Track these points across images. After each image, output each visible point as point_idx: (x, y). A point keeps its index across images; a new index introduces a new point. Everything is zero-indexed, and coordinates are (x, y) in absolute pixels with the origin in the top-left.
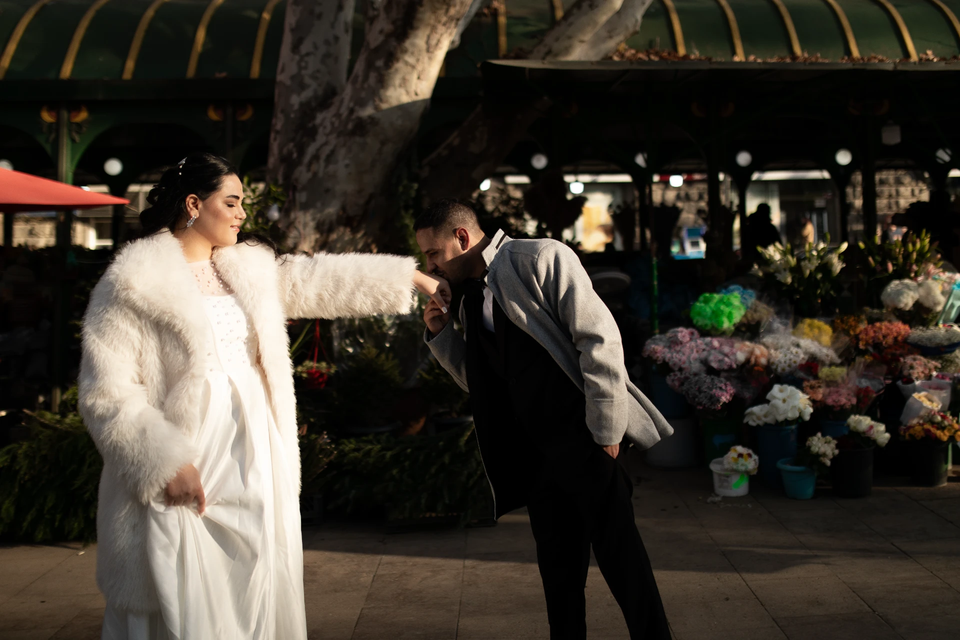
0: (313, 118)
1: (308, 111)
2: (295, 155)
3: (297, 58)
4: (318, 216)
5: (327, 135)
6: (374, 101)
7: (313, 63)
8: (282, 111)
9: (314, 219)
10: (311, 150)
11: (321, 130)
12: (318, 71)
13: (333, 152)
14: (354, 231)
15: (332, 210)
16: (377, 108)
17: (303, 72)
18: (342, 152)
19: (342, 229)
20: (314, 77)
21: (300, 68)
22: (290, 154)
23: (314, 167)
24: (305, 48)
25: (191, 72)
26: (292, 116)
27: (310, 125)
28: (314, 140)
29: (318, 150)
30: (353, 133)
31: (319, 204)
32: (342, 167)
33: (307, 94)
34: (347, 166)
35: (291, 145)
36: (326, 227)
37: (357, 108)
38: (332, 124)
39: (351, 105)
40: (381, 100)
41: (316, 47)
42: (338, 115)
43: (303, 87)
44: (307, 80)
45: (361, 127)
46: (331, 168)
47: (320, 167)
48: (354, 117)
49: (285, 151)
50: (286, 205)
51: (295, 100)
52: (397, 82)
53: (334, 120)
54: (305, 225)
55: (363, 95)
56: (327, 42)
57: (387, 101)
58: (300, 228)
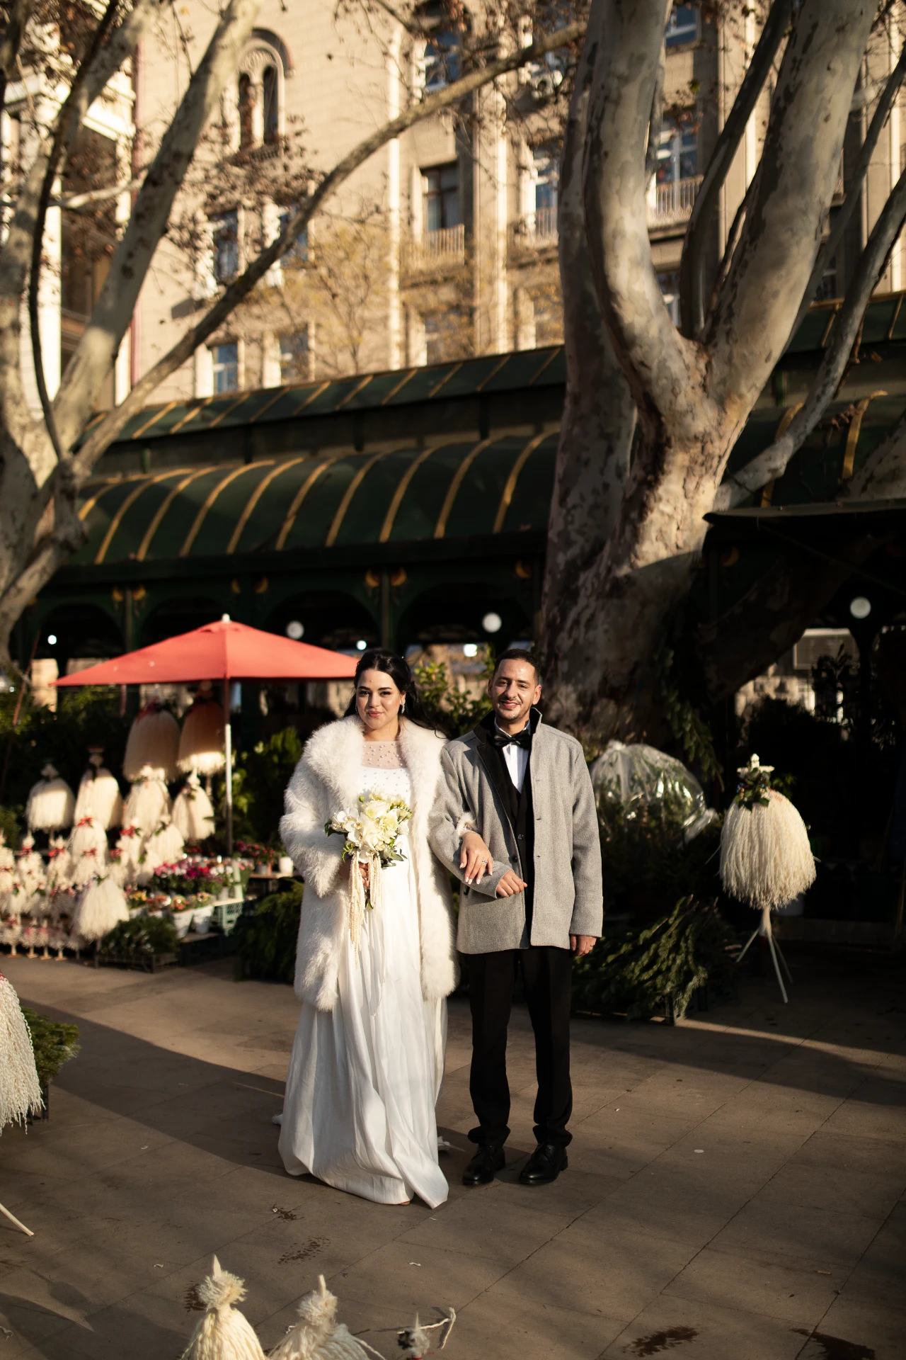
0: (577, 578)
1: (573, 570)
2: (558, 620)
3: (564, 511)
4: (580, 687)
5: (588, 597)
6: (630, 558)
7: (580, 516)
8: (550, 572)
9: (575, 691)
10: (572, 615)
11: (582, 592)
12: (585, 525)
13: (593, 616)
14: (619, 704)
15: (595, 678)
16: (632, 566)
17: (570, 527)
18: (601, 616)
19: (604, 701)
20: (580, 532)
21: (567, 523)
22: (554, 619)
23: (575, 634)
24: (571, 500)
25: (498, 526)
26: (559, 576)
27: (574, 587)
28: (576, 603)
29: (579, 614)
30: (610, 595)
31: (580, 674)
32: (600, 634)
33: (574, 551)
34: (606, 631)
35: (556, 609)
36: (588, 699)
37: (614, 566)
38: (593, 584)
39: (609, 563)
40: (637, 557)
41: (582, 498)
42: (597, 575)
43: (569, 544)
44: (574, 536)
45: (618, 588)
46: (591, 634)
47: (580, 633)
48: (611, 576)
49: (551, 616)
50: (549, 675)
51: (561, 559)
52: (653, 535)
53: (594, 580)
54: (567, 696)
55: (620, 552)
56: (595, 492)
57: (643, 557)
58: (563, 700)
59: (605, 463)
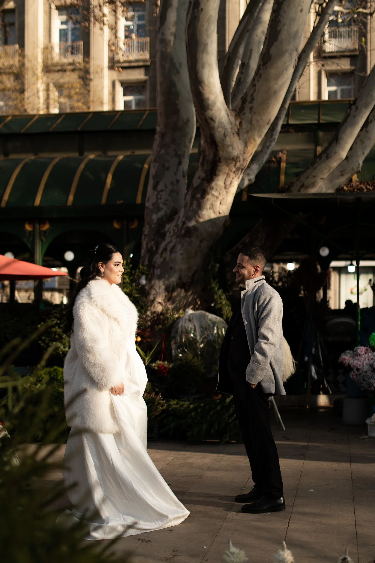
0: (164, 227)
1: (162, 223)
2: (154, 248)
3: (156, 193)
4: (167, 282)
5: (171, 237)
6: (196, 217)
7: (164, 196)
8: (148, 224)
9: (164, 284)
10: (162, 246)
11: (168, 234)
12: (167, 200)
13: (174, 246)
14: (186, 291)
15: (174, 279)
16: (197, 221)
17: (159, 201)
18: (179, 246)
19: (179, 290)
20: (165, 204)
21: (158, 199)
22: (152, 248)
23: (164, 255)
24: (160, 187)
25: (104, 201)
26: (153, 226)
27: (163, 231)
28: (164, 240)
29: (166, 245)
30: (184, 236)
31: (167, 276)
32: (179, 255)
33: (162, 213)
34: (182, 254)
35: (153, 243)
36: (171, 289)
37: (187, 221)
38: (174, 230)
39: (184, 219)
40: (199, 217)
41: (166, 186)
42: (177, 226)
43: (159, 209)
44: (161, 206)
45: (189, 232)
46: (173, 255)
47: (167, 255)
48: (185, 226)
49: (149, 246)
50: (149, 276)
51: (155, 217)
52: (208, 206)
53: (175, 228)
54: (160, 287)
55: (190, 214)
56: (172, 183)
57: (203, 217)
58: (157, 289)
59: (177, 170)
